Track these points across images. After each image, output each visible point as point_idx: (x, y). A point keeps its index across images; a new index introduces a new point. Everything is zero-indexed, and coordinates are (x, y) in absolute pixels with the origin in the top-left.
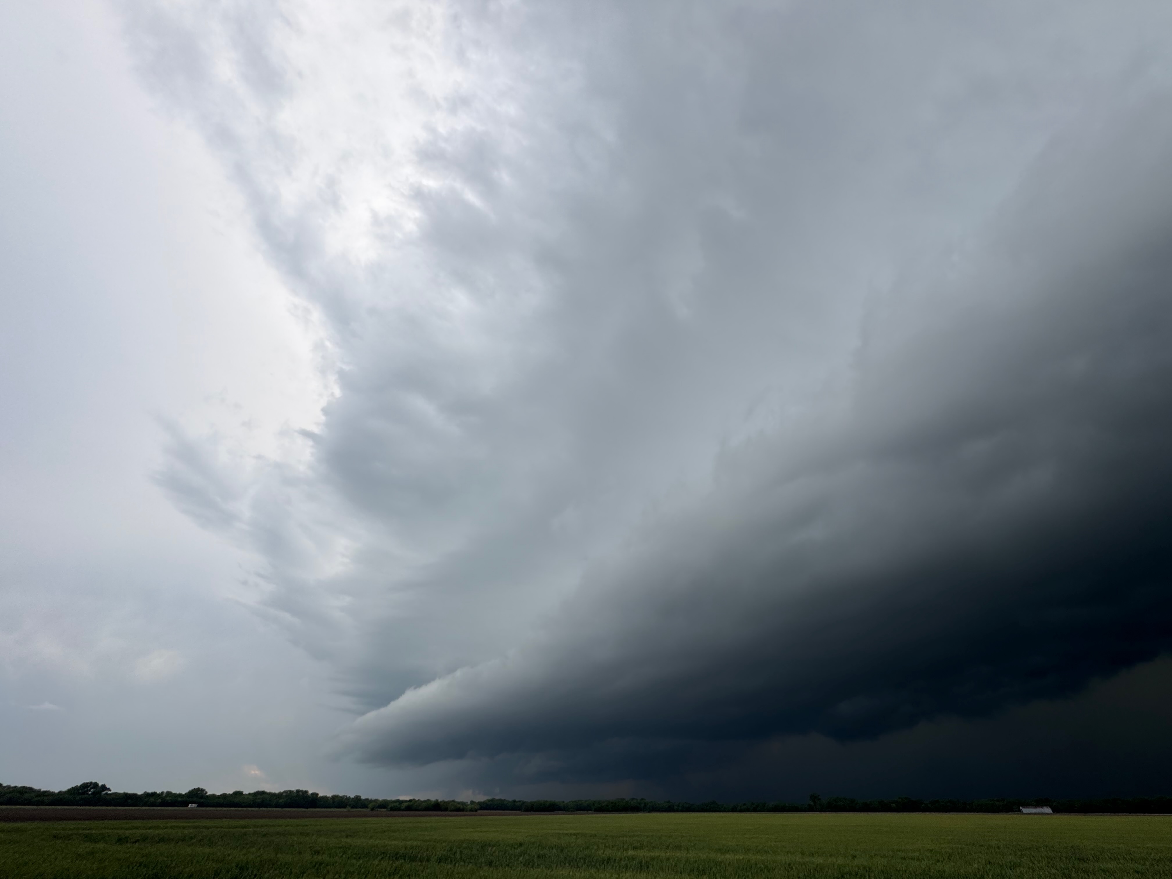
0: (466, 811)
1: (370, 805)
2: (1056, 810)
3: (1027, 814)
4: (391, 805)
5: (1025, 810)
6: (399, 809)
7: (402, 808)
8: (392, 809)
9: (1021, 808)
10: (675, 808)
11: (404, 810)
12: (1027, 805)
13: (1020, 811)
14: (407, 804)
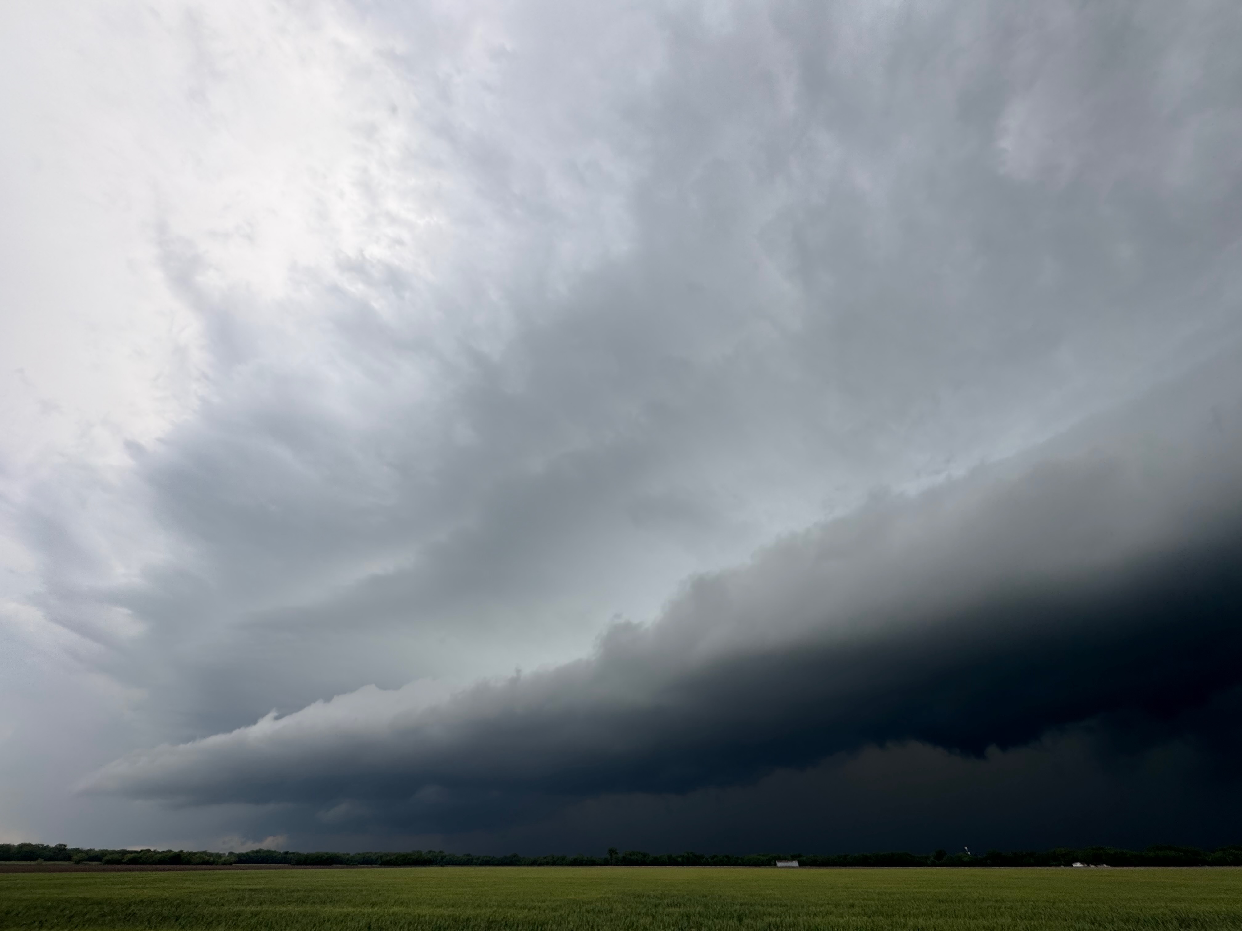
0: (217, 865)
1: (75, 857)
2: (802, 864)
3: (780, 867)
4: (109, 857)
5: (779, 864)
6: (118, 862)
7: (124, 861)
8: (108, 862)
9: (777, 862)
10: (475, 861)
11: (125, 863)
12: (781, 859)
13: (775, 865)
14: (133, 855)
